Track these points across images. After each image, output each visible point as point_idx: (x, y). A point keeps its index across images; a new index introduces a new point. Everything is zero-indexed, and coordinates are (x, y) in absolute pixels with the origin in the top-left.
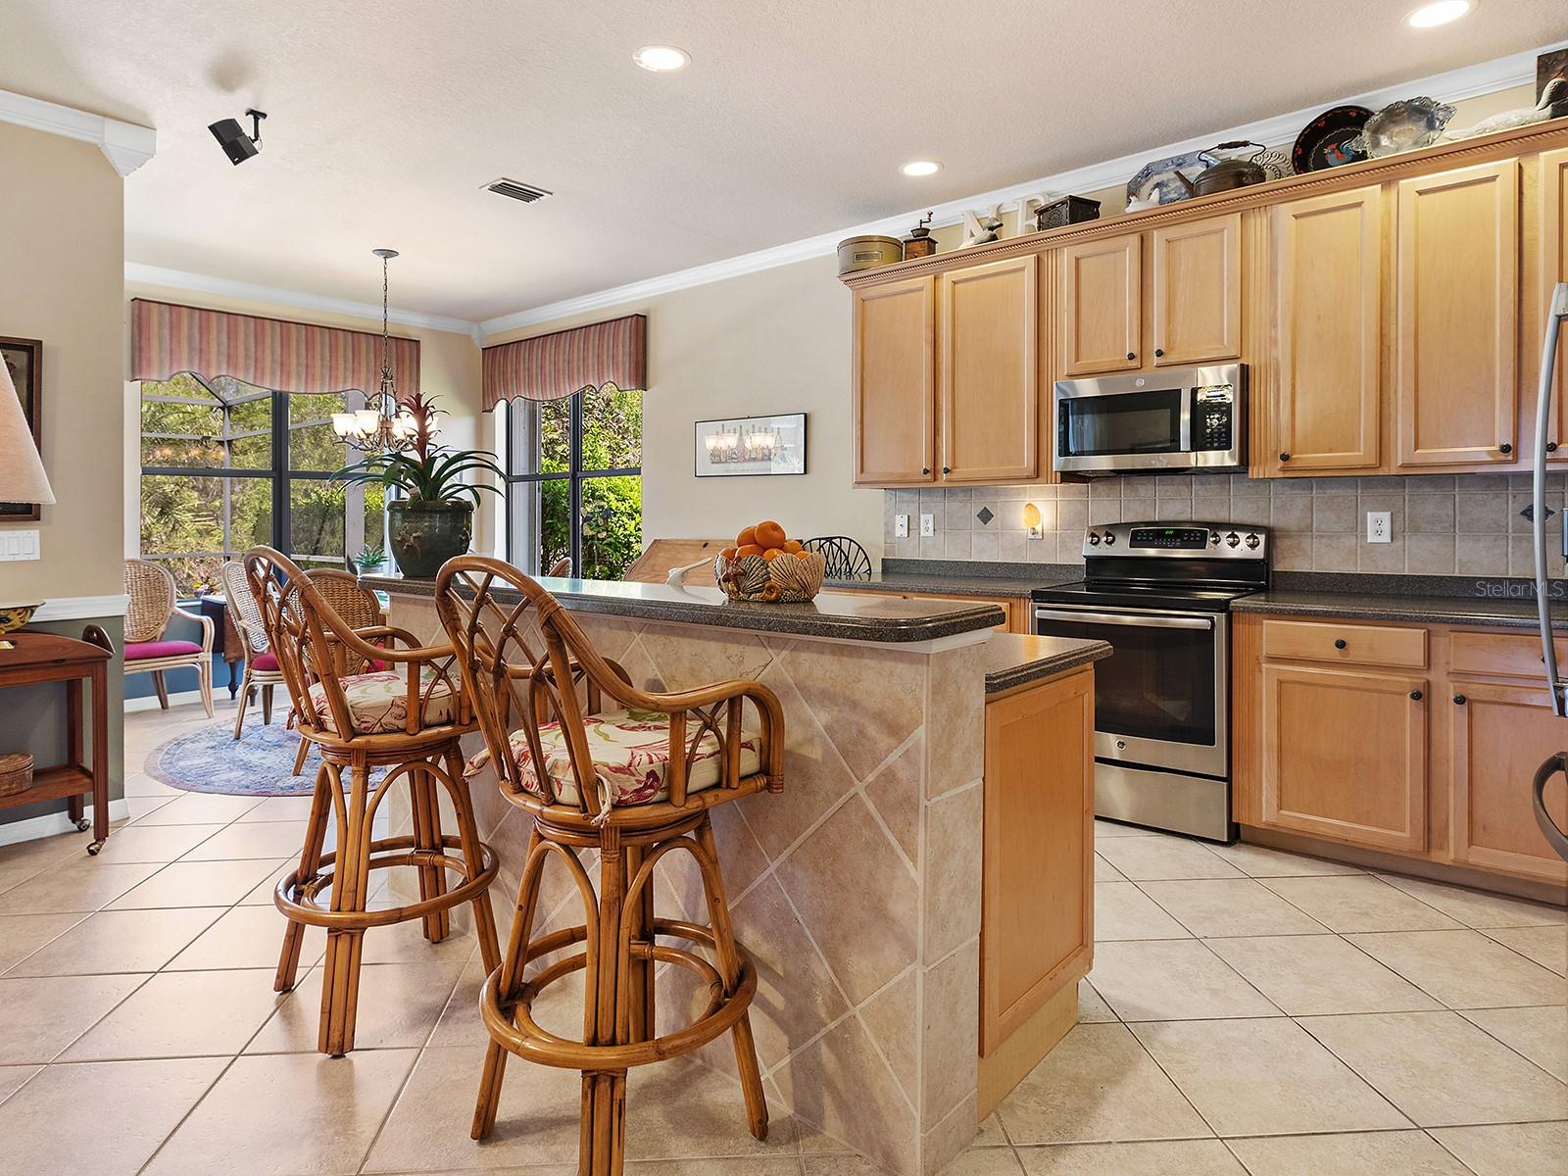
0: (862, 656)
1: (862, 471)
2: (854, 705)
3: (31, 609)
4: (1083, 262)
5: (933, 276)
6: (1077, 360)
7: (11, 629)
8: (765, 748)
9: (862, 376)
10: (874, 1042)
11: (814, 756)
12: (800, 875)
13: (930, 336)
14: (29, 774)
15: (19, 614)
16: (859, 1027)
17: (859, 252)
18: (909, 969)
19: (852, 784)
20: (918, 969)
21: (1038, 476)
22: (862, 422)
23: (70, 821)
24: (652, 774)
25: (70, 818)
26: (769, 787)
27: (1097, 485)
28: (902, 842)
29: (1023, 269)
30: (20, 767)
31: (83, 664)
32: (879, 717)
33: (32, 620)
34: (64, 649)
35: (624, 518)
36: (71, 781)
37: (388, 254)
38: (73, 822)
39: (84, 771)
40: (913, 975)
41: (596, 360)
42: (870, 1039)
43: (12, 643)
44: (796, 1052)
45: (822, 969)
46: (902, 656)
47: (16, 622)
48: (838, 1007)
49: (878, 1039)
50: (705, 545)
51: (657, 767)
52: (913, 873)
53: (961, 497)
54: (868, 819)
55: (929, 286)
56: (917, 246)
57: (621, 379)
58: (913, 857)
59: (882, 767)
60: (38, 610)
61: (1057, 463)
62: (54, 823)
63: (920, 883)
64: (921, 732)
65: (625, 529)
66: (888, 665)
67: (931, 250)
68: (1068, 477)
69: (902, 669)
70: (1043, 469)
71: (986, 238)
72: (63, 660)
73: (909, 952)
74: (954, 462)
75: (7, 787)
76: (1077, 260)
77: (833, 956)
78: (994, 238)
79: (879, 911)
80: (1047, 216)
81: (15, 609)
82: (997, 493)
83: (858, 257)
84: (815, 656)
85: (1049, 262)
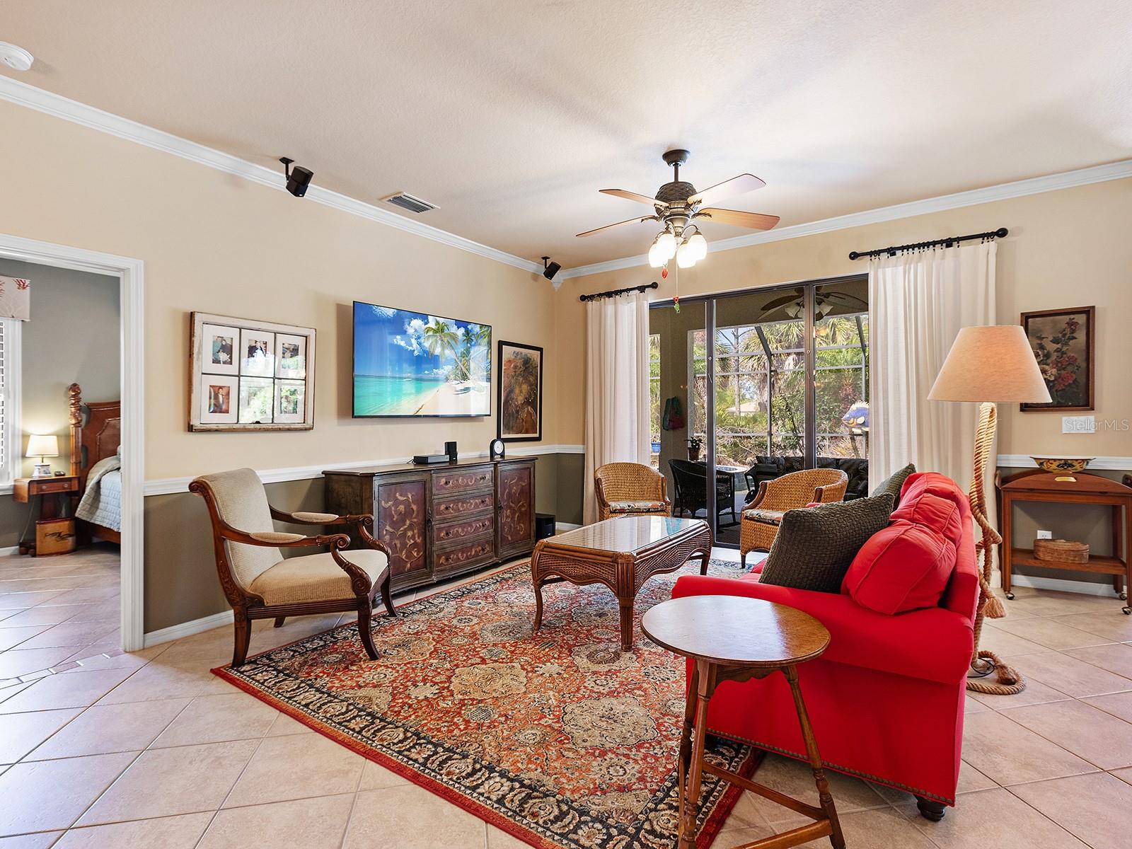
3: (1087, 461)
7: (1074, 471)
14: (1086, 555)
15: (1079, 463)
23: (1114, 591)
25: (1115, 589)
30: (1081, 549)
31: (1119, 496)
33: (1088, 467)
34: (1107, 486)
36: (1114, 566)
38: (1116, 592)
39: (1122, 562)
43: (1076, 479)
47: (1078, 467)
60: (1091, 462)
62: (1103, 589)
72: (1106, 493)
75: (1072, 558)
81: (1077, 460)
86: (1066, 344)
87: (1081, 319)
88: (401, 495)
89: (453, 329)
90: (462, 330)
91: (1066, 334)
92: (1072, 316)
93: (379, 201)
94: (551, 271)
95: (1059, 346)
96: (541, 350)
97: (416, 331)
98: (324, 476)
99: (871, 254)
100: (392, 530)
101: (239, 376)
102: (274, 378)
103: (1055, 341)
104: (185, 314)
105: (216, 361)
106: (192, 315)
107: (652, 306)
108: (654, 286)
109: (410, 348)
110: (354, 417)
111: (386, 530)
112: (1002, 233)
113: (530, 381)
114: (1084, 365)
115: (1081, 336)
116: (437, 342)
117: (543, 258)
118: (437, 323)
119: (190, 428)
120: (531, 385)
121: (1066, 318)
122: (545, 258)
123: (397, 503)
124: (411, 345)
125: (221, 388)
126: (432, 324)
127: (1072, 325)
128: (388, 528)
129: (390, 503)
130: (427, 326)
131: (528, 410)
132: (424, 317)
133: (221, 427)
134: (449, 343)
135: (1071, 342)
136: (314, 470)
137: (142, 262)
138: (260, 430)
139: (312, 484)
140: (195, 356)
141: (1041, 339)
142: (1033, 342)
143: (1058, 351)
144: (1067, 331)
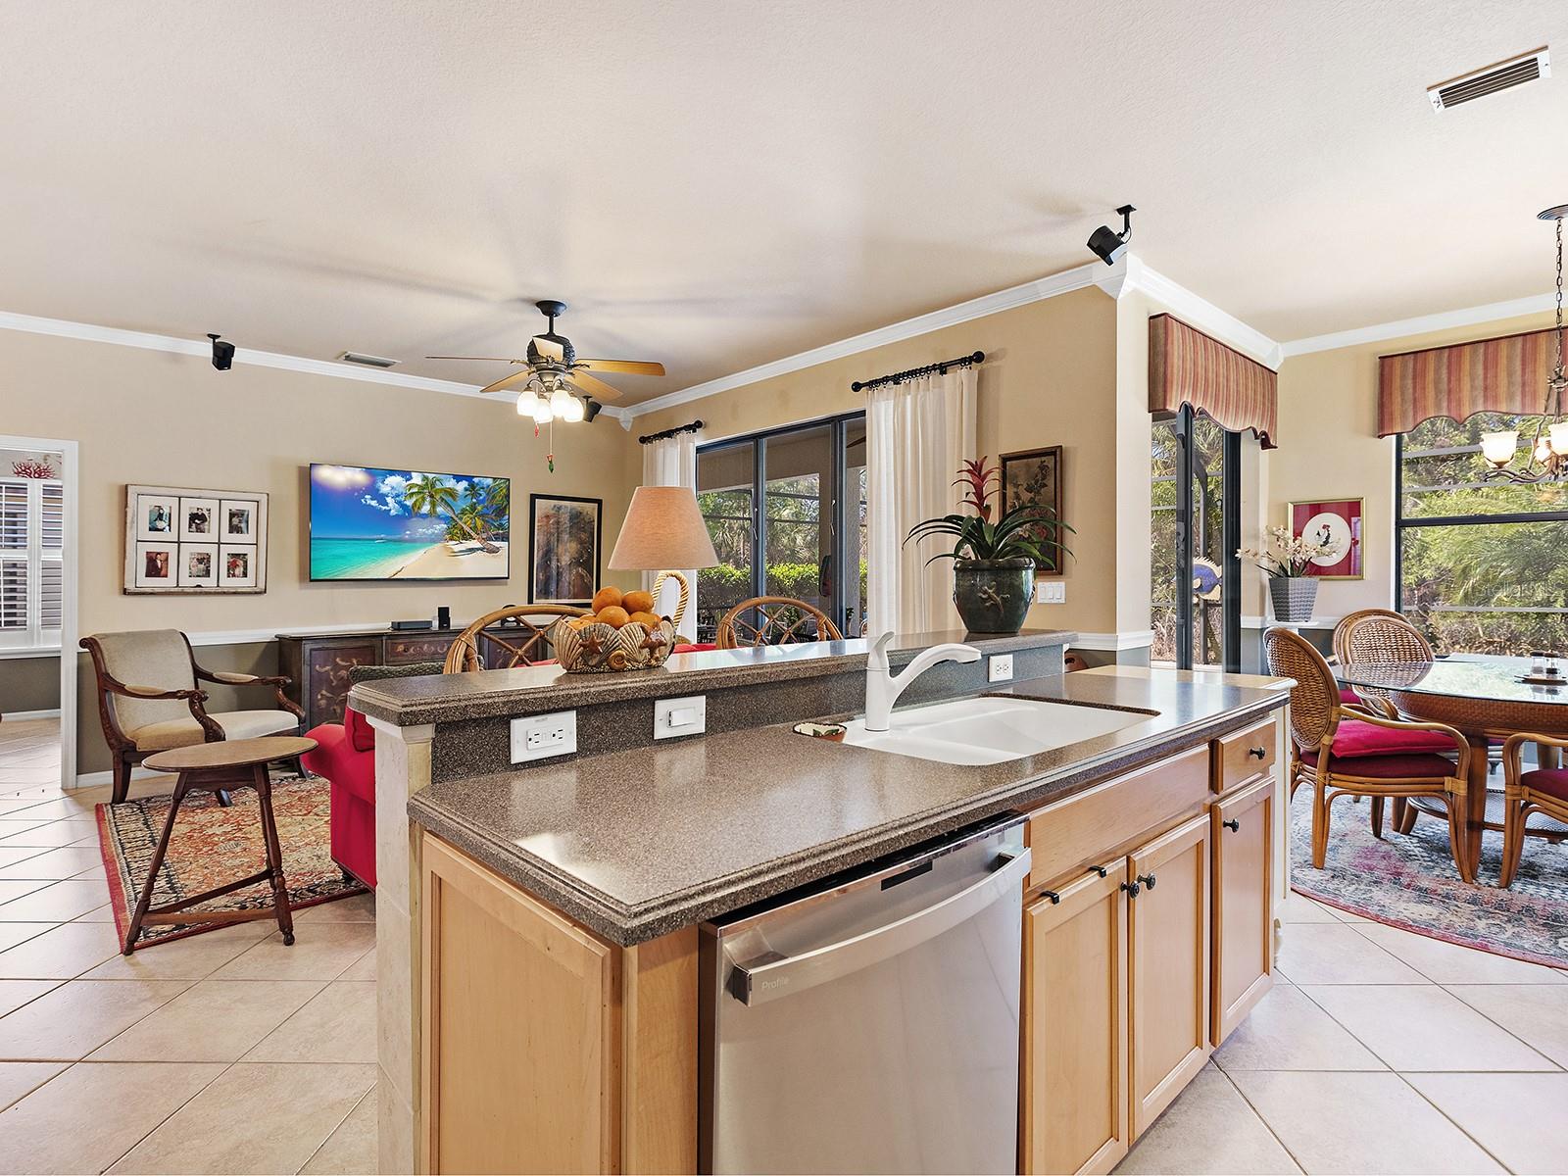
86: (1039, 493)
87: (1049, 461)
88: (342, 660)
89: (450, 483)
90: (464, 484)
91: (1038, 481)
92: (1043, 459)
93: (336, 359)
95: (1032, 495)
96: (599, 502)
97: (393, 488)
98: (277, 639)
99: (875, 383)
100: (329, 695)
101: (179, 543)
102: (219, 543)
103: (1029, 489)
104: (121, 487)
105: (153, 529)
106: (126, 486)
107: (699, 450)
108: (698, 424)
109: (384, 508)
110: (311, 581)
111: (322, 695)
112: (979, 357)
113: (580, 538)
115: (1050, 482)
116: (424, 499)
117: (584, 397)
118: (425, 478)
119: (125, 592)
120: (581, 542)
121: (1037, 460)
122: (587, 397)
123: (336, 668)
124: (387, 504)
125: (159, 553)
126: (417, 479)
127: (1043, 468)
128: (324, 692)
129: (328, 668)
130: (408, 482)
131: (577, 572)
132: (406, 474)
133: (157, 590)
134: (443, 499)
135: (1042, 490)
136: (267, 634)
137: (76, 443)
138: (201, 593)
139: (266, 647)
140: (128, 525)
141: (1017, 486)
142: (1010, 491)
143: (1031, 500)
144: (1039, 477)
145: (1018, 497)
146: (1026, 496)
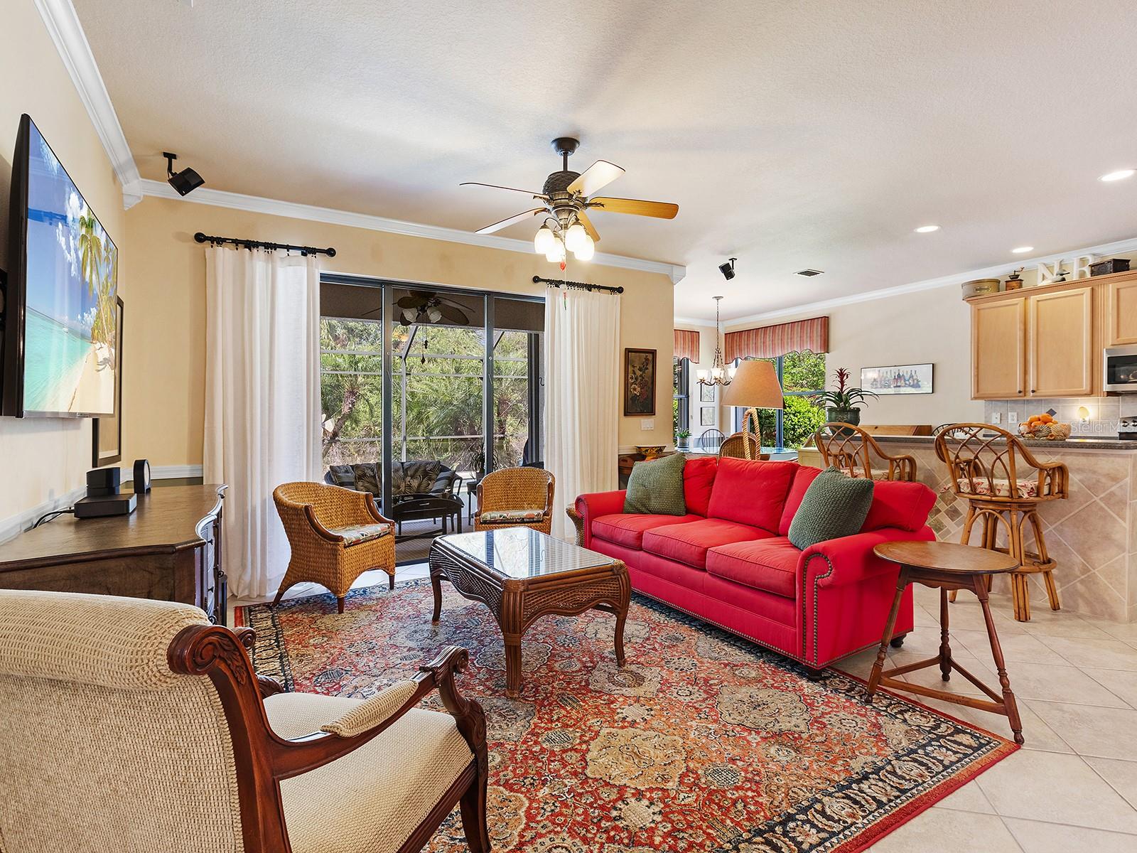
0: (1099, 456)
1: (978, 391)
2: (1094, 472)
4: (1121, 291)
5: (1024, 298)
6: (1118, 338)
8: (1061, 485)
9: (978, 347)
10: (1104, 580)
11: (1074, 490)
12: (1066, 529)
13: (1022, 327)
16: (1097, 576)
17: (978, 286)
18: (1123, 554)
19: (1093, 498)
20: (1127, 555)
21: (1092, 394)
22: (978, 368)
24: (1032, 488)
26: (1063, 497)
27: (1126, 397)
28: (1118, 515)
29: (1082, 294)
32: (1107, 476)
35: (792, 416)
37: (718, 298)
40: (1124, 557)
41: (799, 339)
42: (1102, 579)
44: (1063, 588)
45: (1078, 559)
46: (1119, 456)
48: (1085, 570)
49: (1106, 579)
50: (876, 428)
51: (1033, 486)
52: (1124, 524)
53: (1035, 404)
54: (1102, 509)
55: (1022, 303)
56: (1014, 284)
57: (815, 348)
58: (1124, 519)
59: (1108, 491)
61: (1107, 387)
63: (1128, 528)
64: (1128, 480)
65: (793, 422)
66: (1112, 459)
67: (1021, 286)
68: (1110, 394)
69: (1119, 460)
70: (1095, 390)
71: (1059, 280)
73: (1122, 548)
74: (1037, 387)
76: (1118, 289)
77: (1083, 554)
78: (1064, 279)
79: (1107, 537)
80: (1098, 269)
82: (1059, 401)
83: (977, 290)
84: (1075, 457)
85: (1100, 291)
86: (644, 372)
87: (650, 357)
92: (647, 354)
94: (185, 182)
95: (641, 373)
99: (550, 282)
103: (640, 370)
108: (331, 252)
112: (620, 290)
114: (651, 387)
115: (650, 367)
116: (87, 254)
117: (166, 155)
121: (645, 355)
122: (170, 157)
124: (70, 251)
127: (647, 359)
135: (646, 371)
141: (634, 367)
142: (630, 369)
143: (641, 376)
144: (645, 364)
145: (634, 373)
146: (639, 373)
